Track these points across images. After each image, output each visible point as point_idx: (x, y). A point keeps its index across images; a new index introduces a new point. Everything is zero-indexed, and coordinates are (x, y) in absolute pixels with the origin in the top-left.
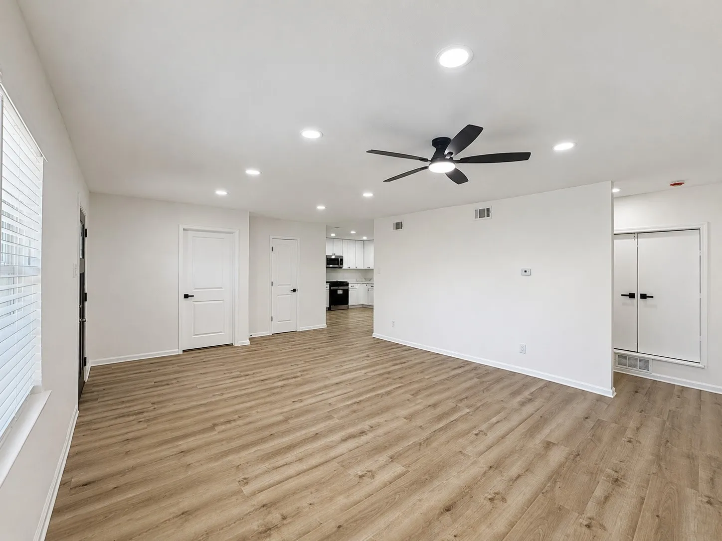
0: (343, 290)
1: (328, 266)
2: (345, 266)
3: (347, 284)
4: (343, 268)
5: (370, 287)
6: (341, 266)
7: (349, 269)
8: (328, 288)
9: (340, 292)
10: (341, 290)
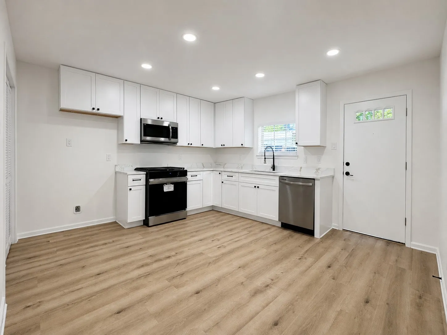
0: (176, 184)
1: (143, 138)
2: (182, 140)
3: (184, 173)
4: (178, 144)
5: (225, 176)
6: (173, 140)
7: (190, 147)
8: (143, 182)
9: (168, 188)
10: (172, 183)
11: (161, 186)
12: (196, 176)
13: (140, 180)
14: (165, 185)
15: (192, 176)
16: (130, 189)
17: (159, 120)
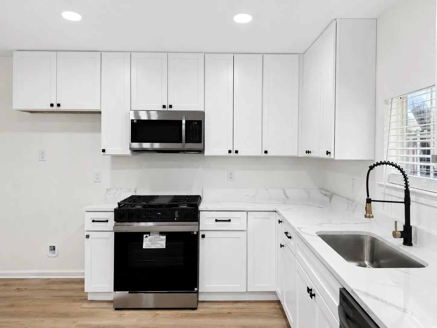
0: (170, 236)
1: (136, 145)
6: (195, 146)
8: (111, 225)
9: (153, 243)
10: (162, 233)
11: (139, 236)
12: (230, 221)
13: (107, 221)
14: (148, 235)
15: (217, 221)
16: (88, 237)
17: (166, 109)
